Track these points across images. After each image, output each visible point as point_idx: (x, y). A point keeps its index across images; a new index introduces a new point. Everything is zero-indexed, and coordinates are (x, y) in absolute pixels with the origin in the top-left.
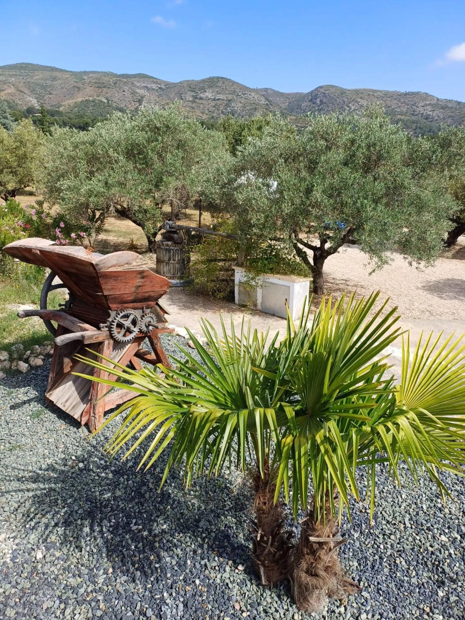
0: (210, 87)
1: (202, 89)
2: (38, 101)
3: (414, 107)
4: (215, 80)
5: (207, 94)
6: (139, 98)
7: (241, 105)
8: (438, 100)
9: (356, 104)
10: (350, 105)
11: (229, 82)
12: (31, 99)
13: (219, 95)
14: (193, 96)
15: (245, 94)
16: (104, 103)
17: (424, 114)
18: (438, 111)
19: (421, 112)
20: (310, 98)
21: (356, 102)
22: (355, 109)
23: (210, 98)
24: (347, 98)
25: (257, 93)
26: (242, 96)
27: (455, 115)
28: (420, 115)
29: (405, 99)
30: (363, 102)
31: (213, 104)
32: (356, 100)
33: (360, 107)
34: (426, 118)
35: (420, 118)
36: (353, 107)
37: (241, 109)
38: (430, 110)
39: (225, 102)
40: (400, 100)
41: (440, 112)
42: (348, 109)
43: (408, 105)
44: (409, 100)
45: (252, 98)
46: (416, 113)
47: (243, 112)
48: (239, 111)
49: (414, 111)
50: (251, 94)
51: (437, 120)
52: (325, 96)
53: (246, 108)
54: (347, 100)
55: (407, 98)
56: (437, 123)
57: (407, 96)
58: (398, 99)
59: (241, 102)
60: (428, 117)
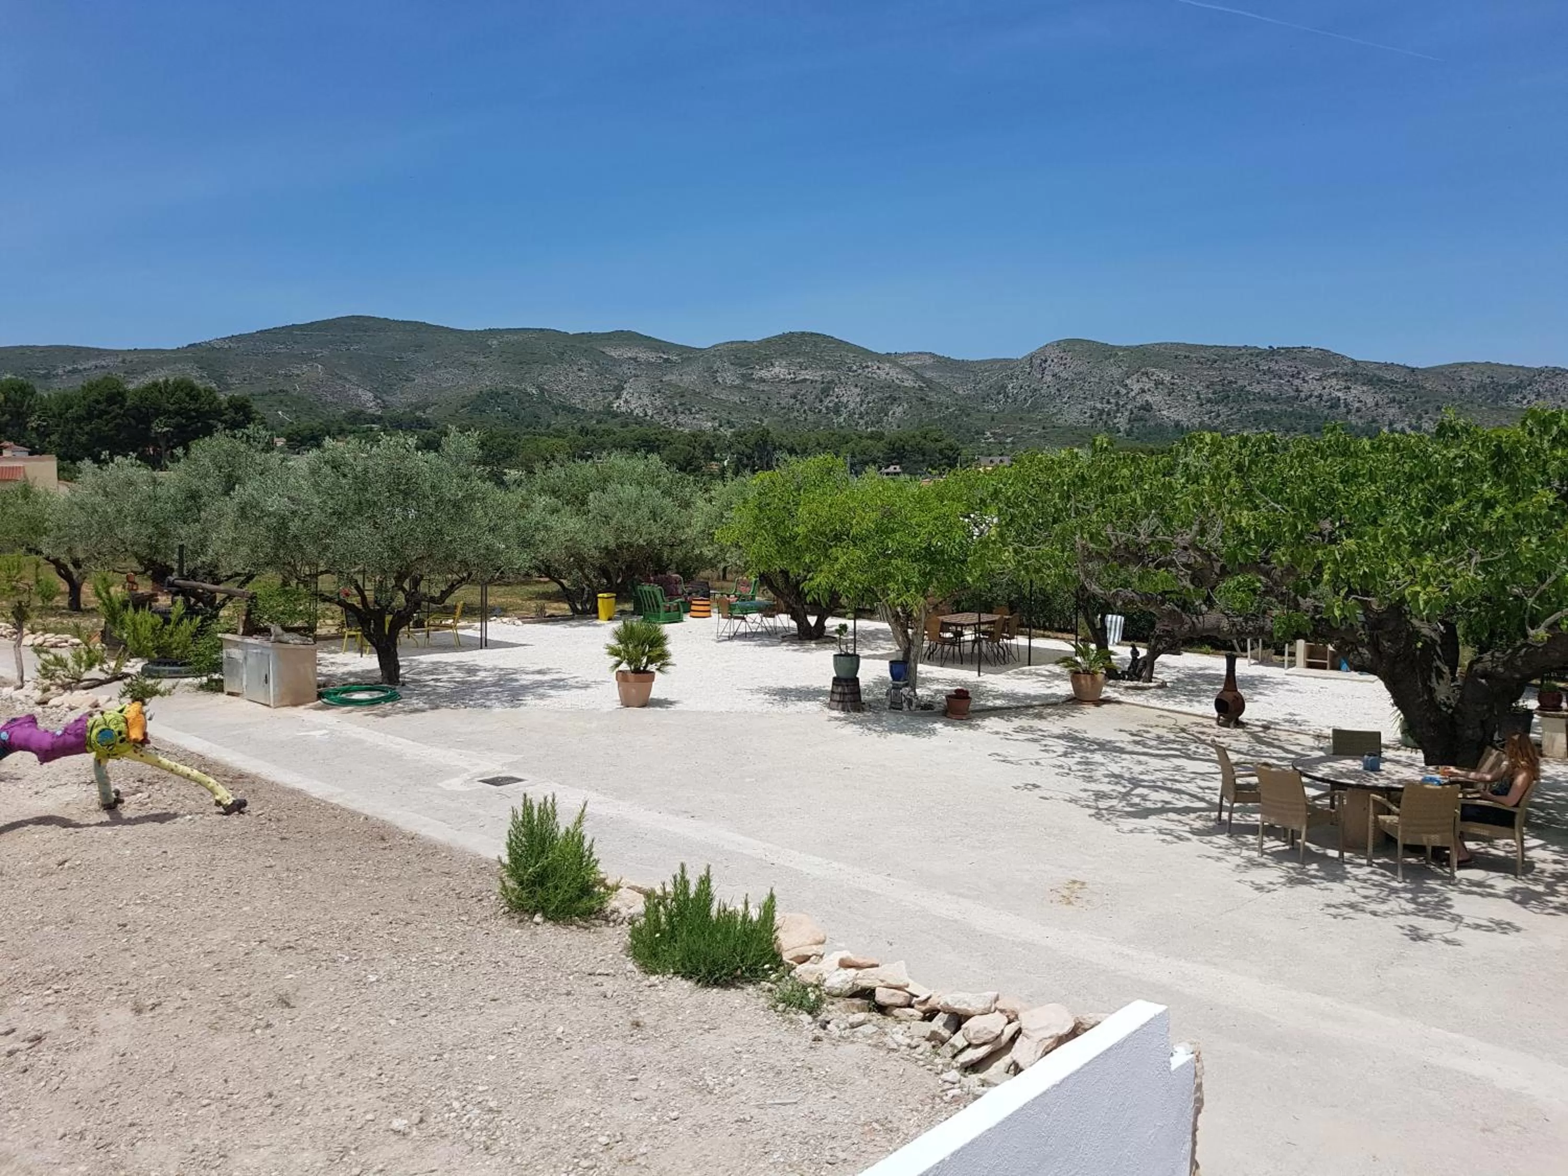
0: (783, 355)
1: (765, 360)
2: (376, 397)
3: (1297, 382)
4: (794, 340)
5: (777, 370)
6: (616, 383)
7: (858, 390)
8: (1355, 363)
9: (1145, 379)
10: (1128, 382)
11: (830, 343)
12: (360, 392)
13: (803, 372)
14: (743, 375)
15: (867, 367)
16: (530, 395)
17: (1325, 398)
18: (1357, 389)
19: (1316, 393)
20: (1028, 370)
21: (1143, 374)
22: (1143, 391)
23: (784, 380)
24: (1120, 367)
25: (895, 364)
26: (860, 371)
27: (1403, 399)
28: (1313, 400)
29: (1272, 364)
30: (1162, 375)
31: (790, 391)
32: (1143, 370)
33: (1155, 385)
34: (1331, 407)
35: (1314, 405)
36: (1136, 387)
37: (858, 399)
38: (1337, 387)
39: (819, 386)
40: (1257, 366)
41: (1363, 392)
42: (1123, 391)
43: (1281, 378)
44: (1282, 366)
45: (884, 376)
46: (1303, 395)
47: (861, 405)
48: (852, 406)
49: (1297, 390)
50: (881, 366)
51: (1358, 410)
52: (1065, 364)
53: (870, 398)
54: (1120, 371)
55: (1276, 362)
56: (1361, 417)
57: (1275, 357)
58: (1254, 366)
59: (856, 386)
60: (1335, 404)
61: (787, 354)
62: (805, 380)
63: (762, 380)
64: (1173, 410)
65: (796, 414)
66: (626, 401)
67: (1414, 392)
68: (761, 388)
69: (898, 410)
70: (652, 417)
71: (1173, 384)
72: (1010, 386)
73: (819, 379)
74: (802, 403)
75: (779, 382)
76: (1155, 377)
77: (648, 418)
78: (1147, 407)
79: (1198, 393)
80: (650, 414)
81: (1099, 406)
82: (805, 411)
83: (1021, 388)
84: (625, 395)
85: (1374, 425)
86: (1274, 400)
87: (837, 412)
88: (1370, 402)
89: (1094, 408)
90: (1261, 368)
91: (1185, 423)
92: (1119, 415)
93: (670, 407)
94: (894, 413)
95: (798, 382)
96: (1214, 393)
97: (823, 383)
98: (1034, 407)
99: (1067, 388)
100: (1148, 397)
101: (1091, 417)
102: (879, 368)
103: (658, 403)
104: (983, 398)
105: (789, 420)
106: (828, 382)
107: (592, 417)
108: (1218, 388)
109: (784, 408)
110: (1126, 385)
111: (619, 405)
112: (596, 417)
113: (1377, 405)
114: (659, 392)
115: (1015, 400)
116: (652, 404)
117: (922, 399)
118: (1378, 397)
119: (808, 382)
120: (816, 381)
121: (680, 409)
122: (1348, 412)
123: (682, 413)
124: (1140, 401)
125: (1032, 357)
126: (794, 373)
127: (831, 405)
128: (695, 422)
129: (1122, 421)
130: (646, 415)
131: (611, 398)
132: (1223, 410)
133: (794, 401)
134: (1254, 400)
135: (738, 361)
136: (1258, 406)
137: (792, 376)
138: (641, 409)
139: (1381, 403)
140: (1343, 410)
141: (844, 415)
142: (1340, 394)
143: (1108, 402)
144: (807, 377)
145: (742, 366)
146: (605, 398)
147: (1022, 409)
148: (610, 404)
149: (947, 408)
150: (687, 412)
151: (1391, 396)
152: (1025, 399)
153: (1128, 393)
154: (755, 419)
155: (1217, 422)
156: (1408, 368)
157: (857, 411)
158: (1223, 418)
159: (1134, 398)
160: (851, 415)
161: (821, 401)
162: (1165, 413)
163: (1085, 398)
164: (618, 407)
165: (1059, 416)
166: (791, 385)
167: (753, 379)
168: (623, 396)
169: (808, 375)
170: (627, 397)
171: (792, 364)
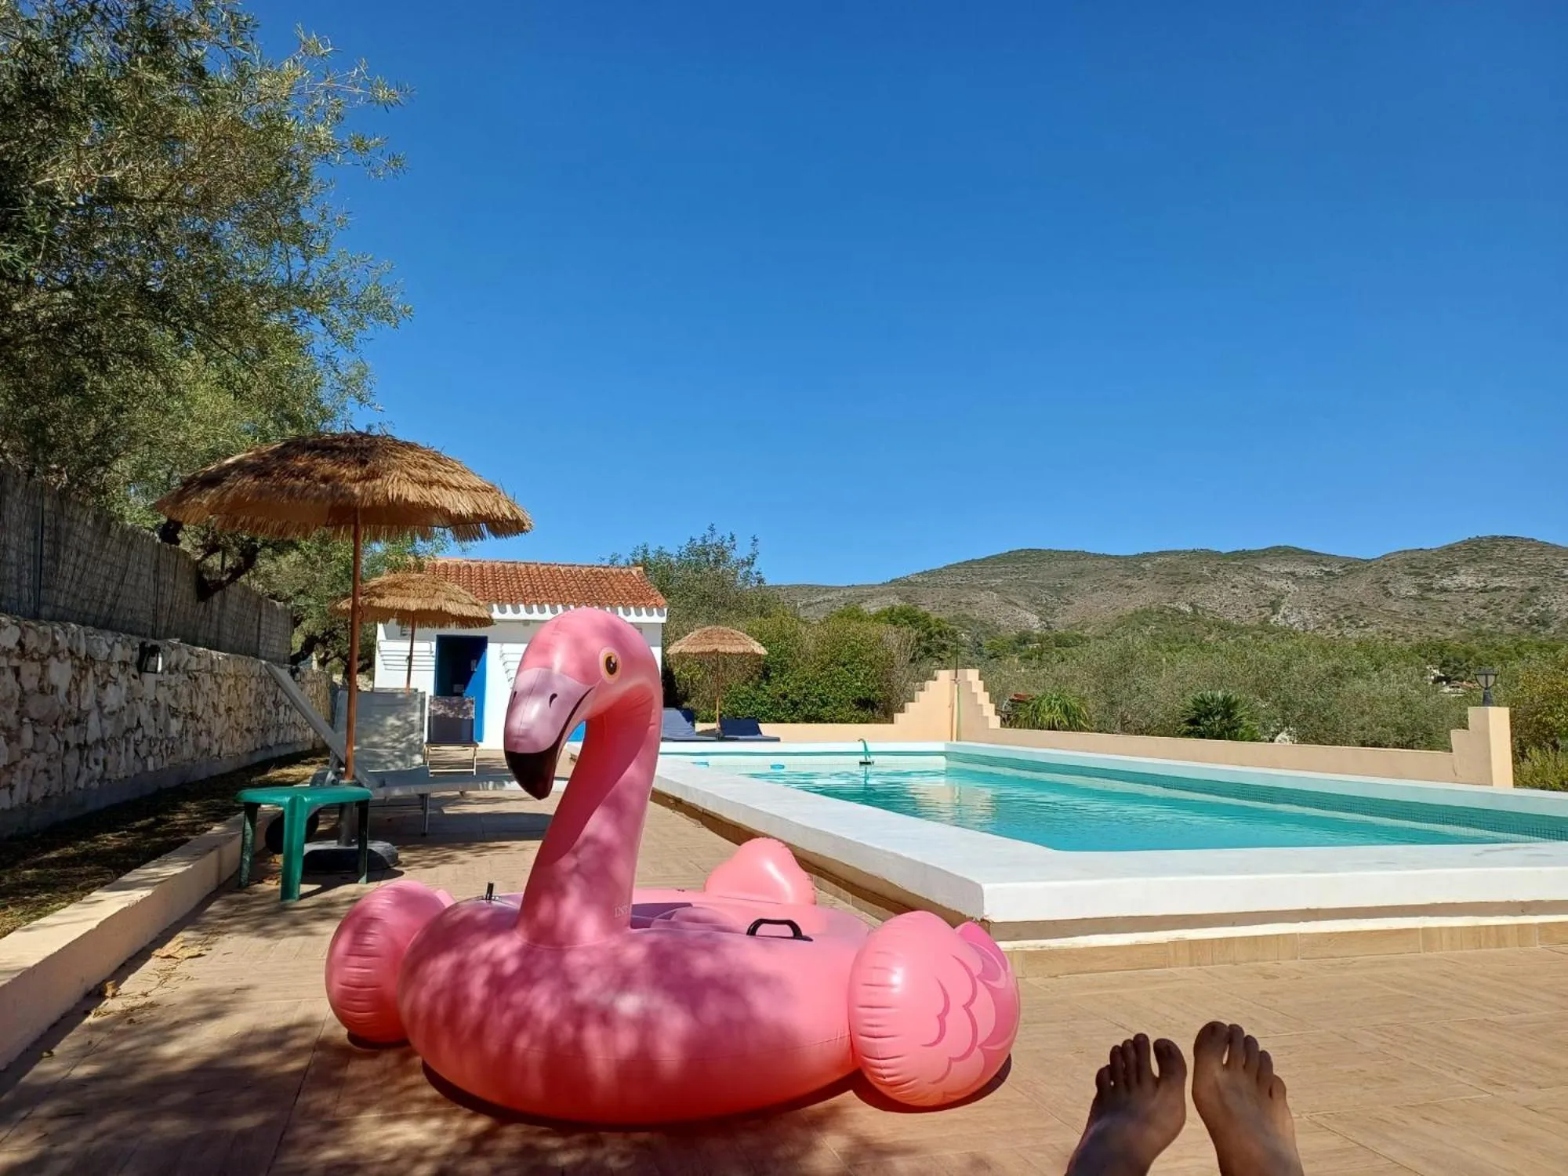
61: (1474, 560)
63: (1445, 590)
65: (1489, 625)
66: (1285, 617)
68: (1443, 598)
70: (1313, 632)
74: (1497, 613)
77: (1309, 633)
80: (1311, 628)
82: (1500, 623)
84: (1283, 610)
93: (1334, 621)
97: (1524, 590)
103: (1320, 617)
105: (1480, 632)
106: (1531, 590)
109: (1472, 619)
111: (1276, 620)
112: (1251, 632)
114: (1321, 606)
116: (1314, 618)
120: (1515, 588)
121: (1345, 623)
123: (1348, 627)
126: (1485, 582)
127: (1535, 614)
130: (1307, 630)
131: (1268, 614)
133: (1485, 611)
135: (1412, 570)
137: (1483, 584)
138: (1301, 624)
144: (1502, 584)
145: (1418, 574)
146: (1261, 614)
148: (1266, 620)
150: (1354, 626)
154: (1436, 631)
161: (1522, 611)
164: (1275, 622)
166: (1480, 594)
167: (1433, 588)
168: (1281, 612)
169: (1504, 581)
170: (1286, 612)
171: (1482, 570)
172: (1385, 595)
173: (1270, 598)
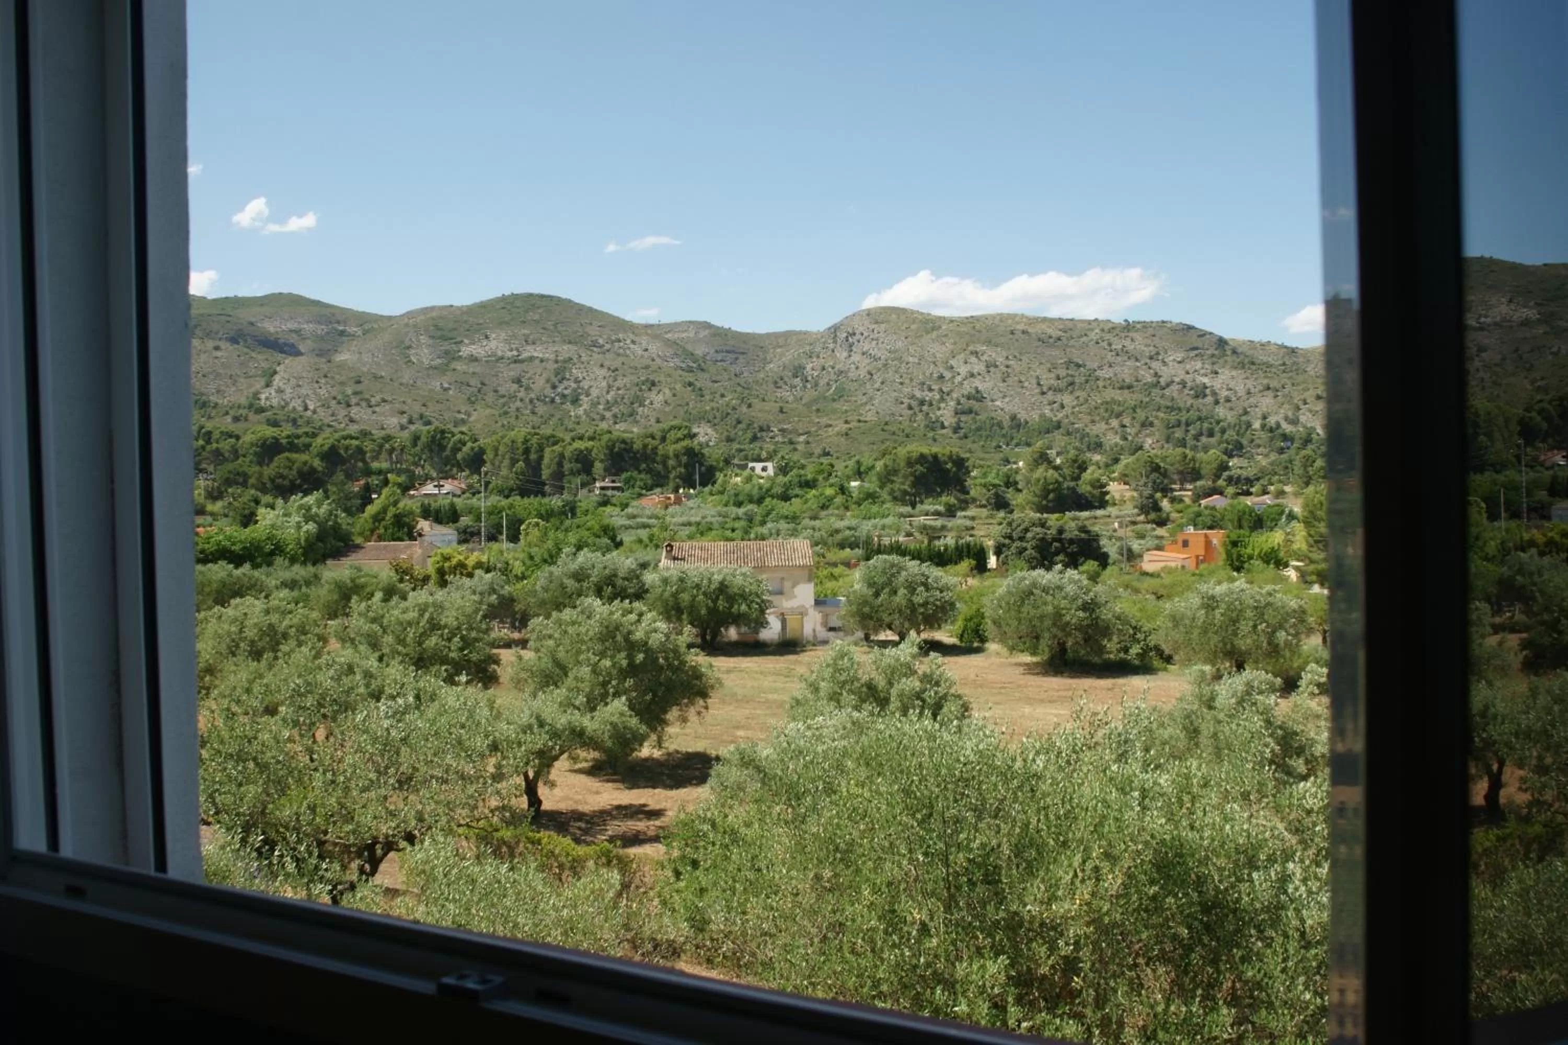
0: (502, 324)
1: (476, 331)
3: (1156, 365)
4: (518, 303)
5: (493, 344)
6: (266, 365)
7: (603, 372)
9: (973, 359)
10: (952, 362)
11: (567, 308)
13: (529, 348)
14: (447, 353)
15: (618, 341)
17: (1189, 384)
18: (1226, 374)
19: (1177, 379)
20: (831, 346)
21: (972, 353)
22: (972, 375)
23: (502, 358)
24: (944, 343)
25: (656, 337)
26: (608, 346)
27: (1278, 386)
28: (1175, 387)
29: (1127, 343)
30: (994, 355)
31: (512, 373)
32: (971, 348)
33: (987, 367)
34: (1197, 397)
35: (1175, 395)
36: (963, 370)
37: (604, 384)
38: (1202, 371)
39: (552, 366)
40: (1110, 345)
41: (1233, 377)
42: (948, 375)
43: (1137, 360)
44: (1138, 344)
45: (640, 352)
46: (1163, 381)
47: (608, 392)
48: (594, 393)
49: (1156, 374)
50: (636, 339)
51: (1228, 400)
52: (877, 339)
53: (619, 383)
54: (944, 348)
55: (1132, 340)
56: (1231, 409)
57: (1130, 334)
58: (1105, 344)
59: (602, 366)
60: (1200, 392)
61: (507, 323)
62: (531, 359)
63: (473, 359)
64: (1007, 400)
65: (518, 404)
66: (280, 391)
67: (1290, 378)
68: (471, 370)
69: (657, 398)
70: (314, 412)
71: (1007, 367)
72: (809, 367)
73: (552, 357)
74: (528, 389)
75: (497, 360)
76: (985, 357)
77: (309, 413)
78: (977, 396)
79: (1038, 377)
80: (311, 407)
81: (918, 394)
82: (531, 401)
83: (824, 369)
84: (277, 381)
85: (1244, 418)
86: (1129, 387)
87: (576, 401)
88: (1241, 390)
89: (913, 397)
90: (1114, 347)
91: (1022, 416)
92: (942, 405)
93: (339, 397)
94: (651, 403)
95: (522, 361)
96: (1058, 378)
97: (556, 362)
98: (841, 394)
99: (879, 370)
100: (977, 383)
101: (910, 408)
102: (633, 342)
103: (322, 392)
104: (776, 383)
105: (506, 413)
106: (565, 361)
107: (227, 413)
108: (1062, 372)
109: (503, 396)
110: (952, 368)
111: (270, 397)
112: (232, 412)
113: (1249, 393)
114: (326, 376)
115: (816, 385)
116: (315, 393)
117: (690, 384)
118: (1250, 384)
119: (537, 361)
120: (548, 360)
121: (354, 400)
122: (1217, 402)
123: (358, 404)
124: (967, 388)
125: (835, 330)
126: (518, 350)
127: (566, 392)
128: (374, 417)
129: (947, 414)
130: (306, 409)
131: (258, 386)
132: (1067, 399)
133: (515, 386)
134: (1105, 387)
135: (439, 333)
136: (1111, 394)
137: (515, 353)
138: (299, 401)
139: (1252, 390)
140: (1209, 399)
141: (585, 406)
142: (1205, 380)
143: (930, 390)
144: (536, 354)
145: (446, 339)
146: (251, 386)
147: (825, 398)
148: (256, 396)
149: (723, 396)
150: (364, 404)
151: (1265, 381)
152: (828, 384)
153: (954, 377)
154: (459, 412)
155: (1060, 415)
156: (1286, 347)
157: (602, 401)
158: (1068, 410)
159: (961, 384)
160: (595, 404)
161: (554, 387)
162: (998, 403)
163: (902, 384)
164: (267, 399)
165: (867, 408)
166: (512, 366)
167: (460, 357)
168: (275, 383)
169: (537, 352)
170: (281, 384)
171: (514, 336)
172: (406, 363)
173: (263, 365)
